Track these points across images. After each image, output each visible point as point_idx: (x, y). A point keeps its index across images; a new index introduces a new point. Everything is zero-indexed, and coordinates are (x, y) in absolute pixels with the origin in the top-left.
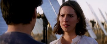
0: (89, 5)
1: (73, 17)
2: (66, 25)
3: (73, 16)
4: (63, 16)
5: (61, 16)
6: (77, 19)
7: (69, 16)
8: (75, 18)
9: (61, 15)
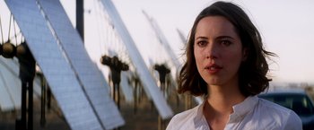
0: (151, 20)
1: (231, 46)
2: (213, 66)
3: (230, 43)
4: (204, 43)
5: (198, 43)
6: (243, 50)
7: (221, 41)
8: (236, 48)
9: (200, 40)
